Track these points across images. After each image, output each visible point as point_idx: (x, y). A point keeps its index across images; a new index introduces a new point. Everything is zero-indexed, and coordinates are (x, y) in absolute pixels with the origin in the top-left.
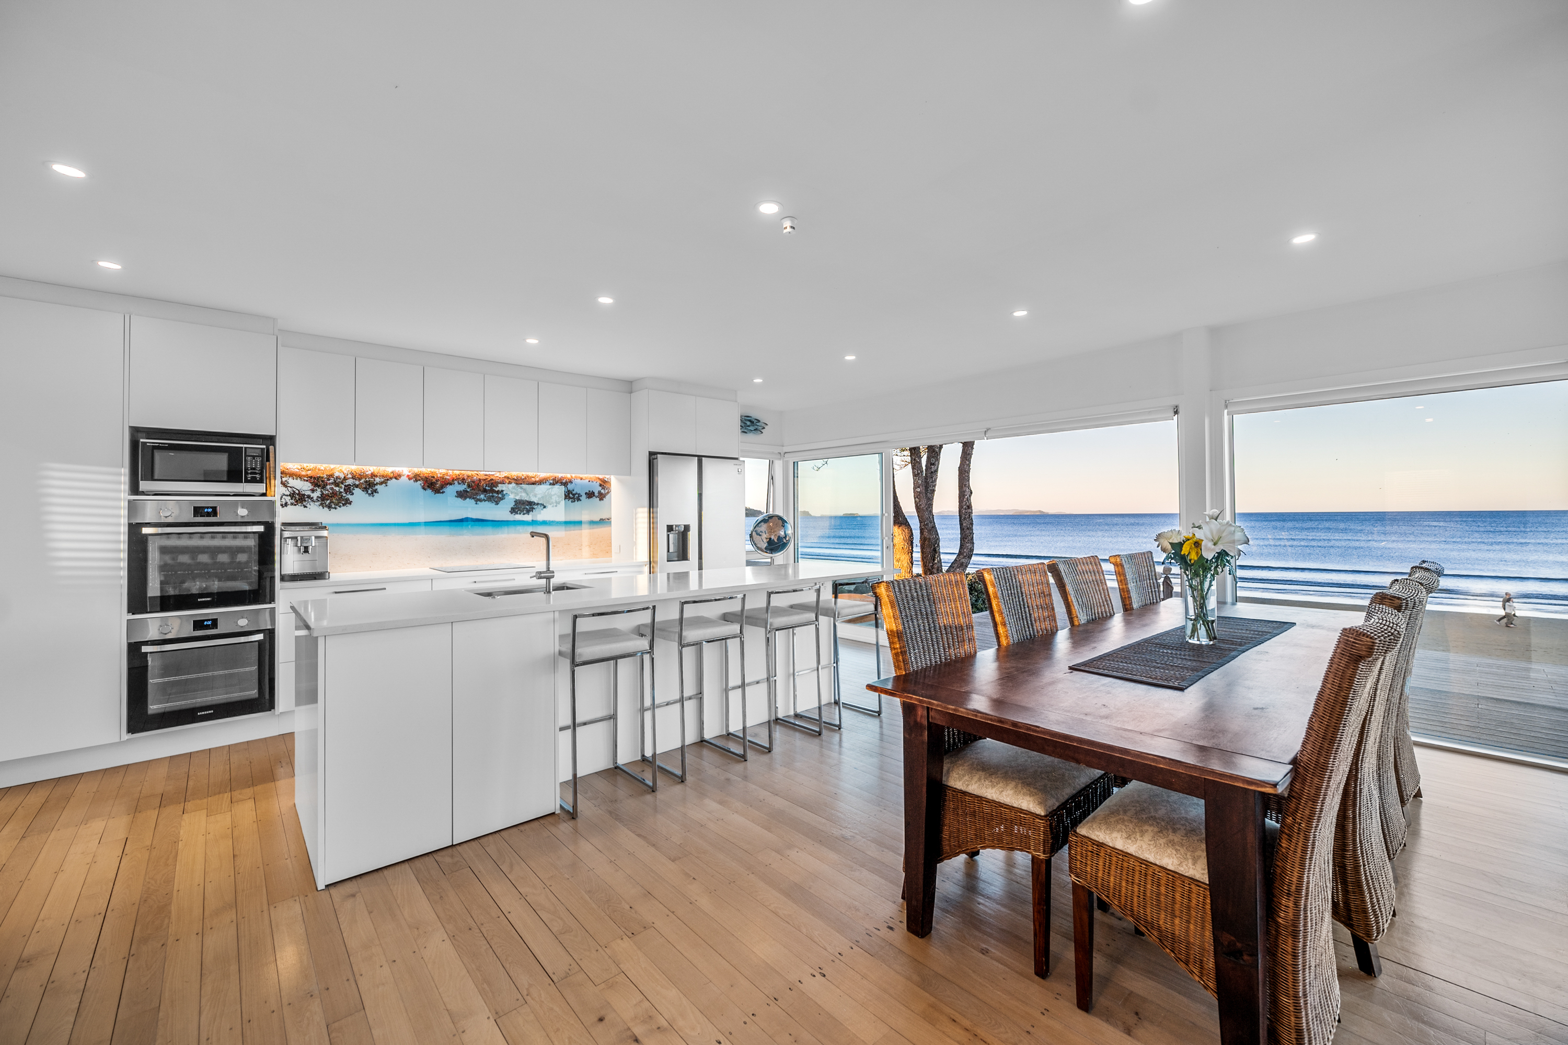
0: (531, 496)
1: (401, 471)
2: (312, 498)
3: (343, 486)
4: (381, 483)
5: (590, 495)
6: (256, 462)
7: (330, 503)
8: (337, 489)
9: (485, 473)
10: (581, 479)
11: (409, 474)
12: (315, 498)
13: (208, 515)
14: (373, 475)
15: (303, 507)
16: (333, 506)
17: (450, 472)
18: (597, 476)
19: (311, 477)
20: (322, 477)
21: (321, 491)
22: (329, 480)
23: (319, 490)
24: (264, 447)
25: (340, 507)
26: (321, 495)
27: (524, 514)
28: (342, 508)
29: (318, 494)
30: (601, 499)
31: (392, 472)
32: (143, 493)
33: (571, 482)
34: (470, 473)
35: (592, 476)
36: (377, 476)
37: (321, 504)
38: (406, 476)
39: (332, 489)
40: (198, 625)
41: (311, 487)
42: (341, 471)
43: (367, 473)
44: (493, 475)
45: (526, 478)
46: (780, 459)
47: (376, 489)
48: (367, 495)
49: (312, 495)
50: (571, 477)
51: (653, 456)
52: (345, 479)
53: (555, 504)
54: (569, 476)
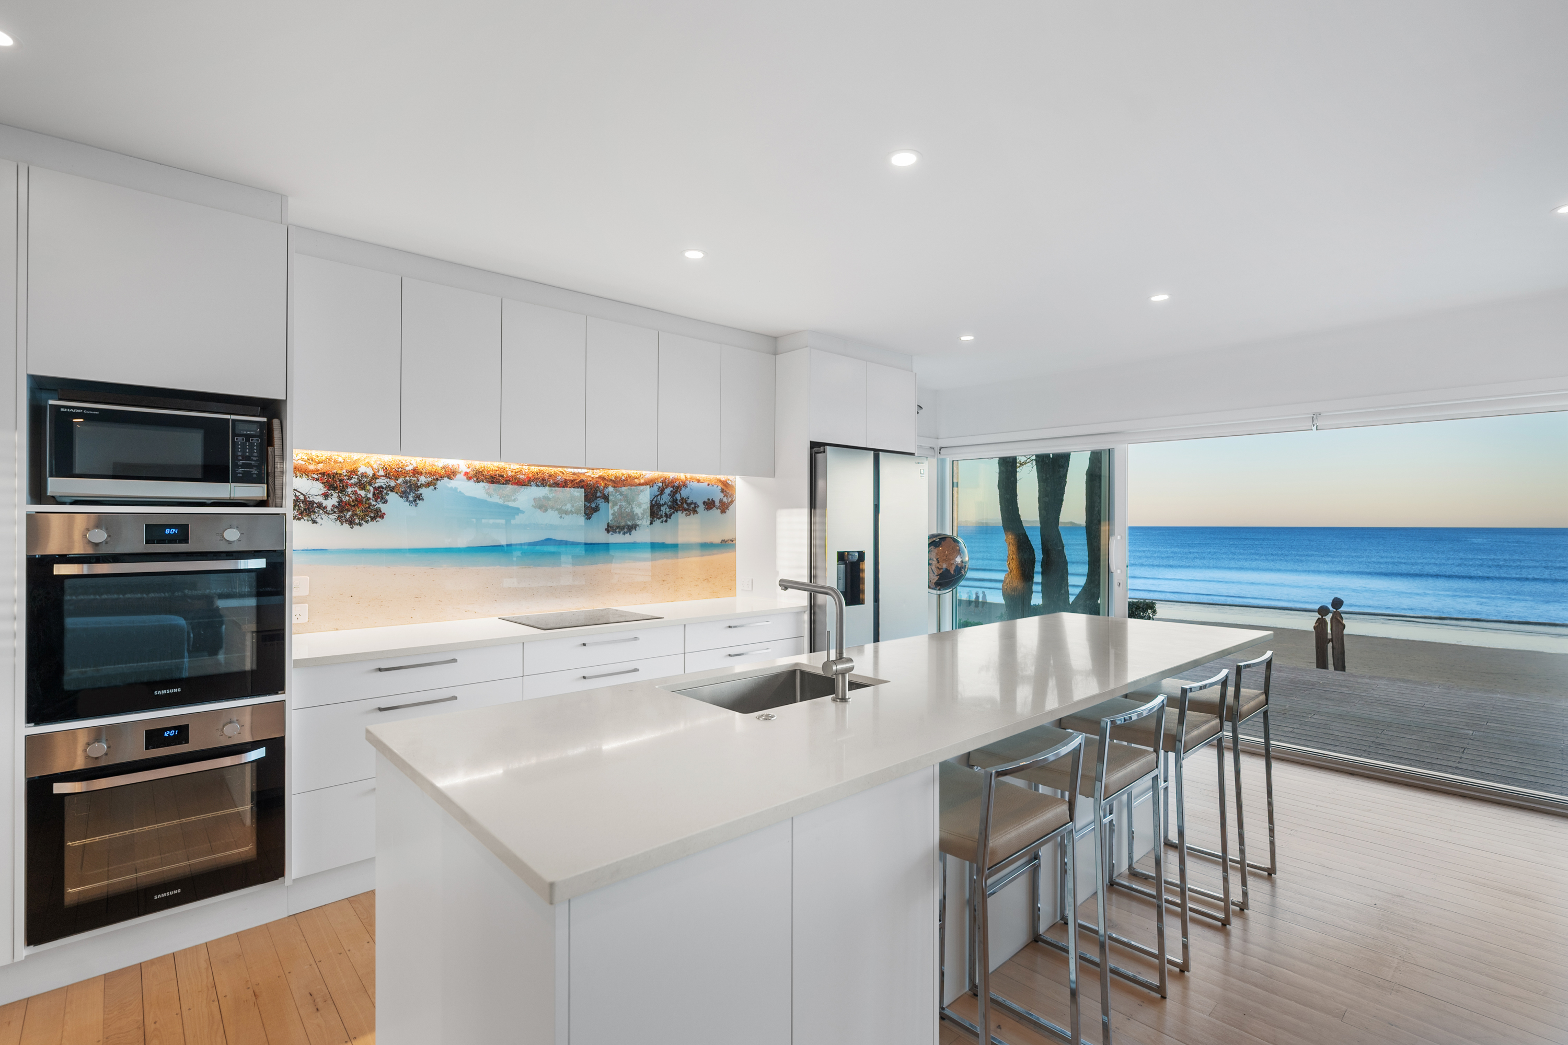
0: (634, 506)
1: (456, 466)
2: (325, 508)
3: (372, 489)
4: (428, 485)
5: (710, 505)
6: (252, 445)
7: (353, 515)
8: (362, 493)
9: (572, 470)
10: (699, 481)
11: (468, 470)
12: (329, 508)
13: (172, 540)
14: (416, 472)
15: (310, 522)
16: (357, 521)
17: (525, 469)
18: (718, 477)
19: (323, 474)
20: (341, 474)
21: (339, 497)
22: (350, 478)
23: (335, 495)
24: (265, 420)
25: (367, 522)
26: (339, 503)
27: (624, 534)
28: (371, 523)
29: (331, 502)
30: (723, 512)
31: (444, 468)
32: (55, 500)
33: (685, 486)
34: (552, 470)
35: (712, 477)
36: (421, 474)
37: (339, 518)
38: (463, 473)
39: (355, 493)
40: (154, 737)
41: (324, 490)
42: (368, 465)
43: (407, 469)
44: (584, 474)
45: (627, 480)
46: (934, 456)
47: (421, 494)
48: (407, 503)
49: (325, 503)
50: (686, 478)
51: (817, 448)
52: (375, 477)
53: (665, 519)
54: (682, 476)
